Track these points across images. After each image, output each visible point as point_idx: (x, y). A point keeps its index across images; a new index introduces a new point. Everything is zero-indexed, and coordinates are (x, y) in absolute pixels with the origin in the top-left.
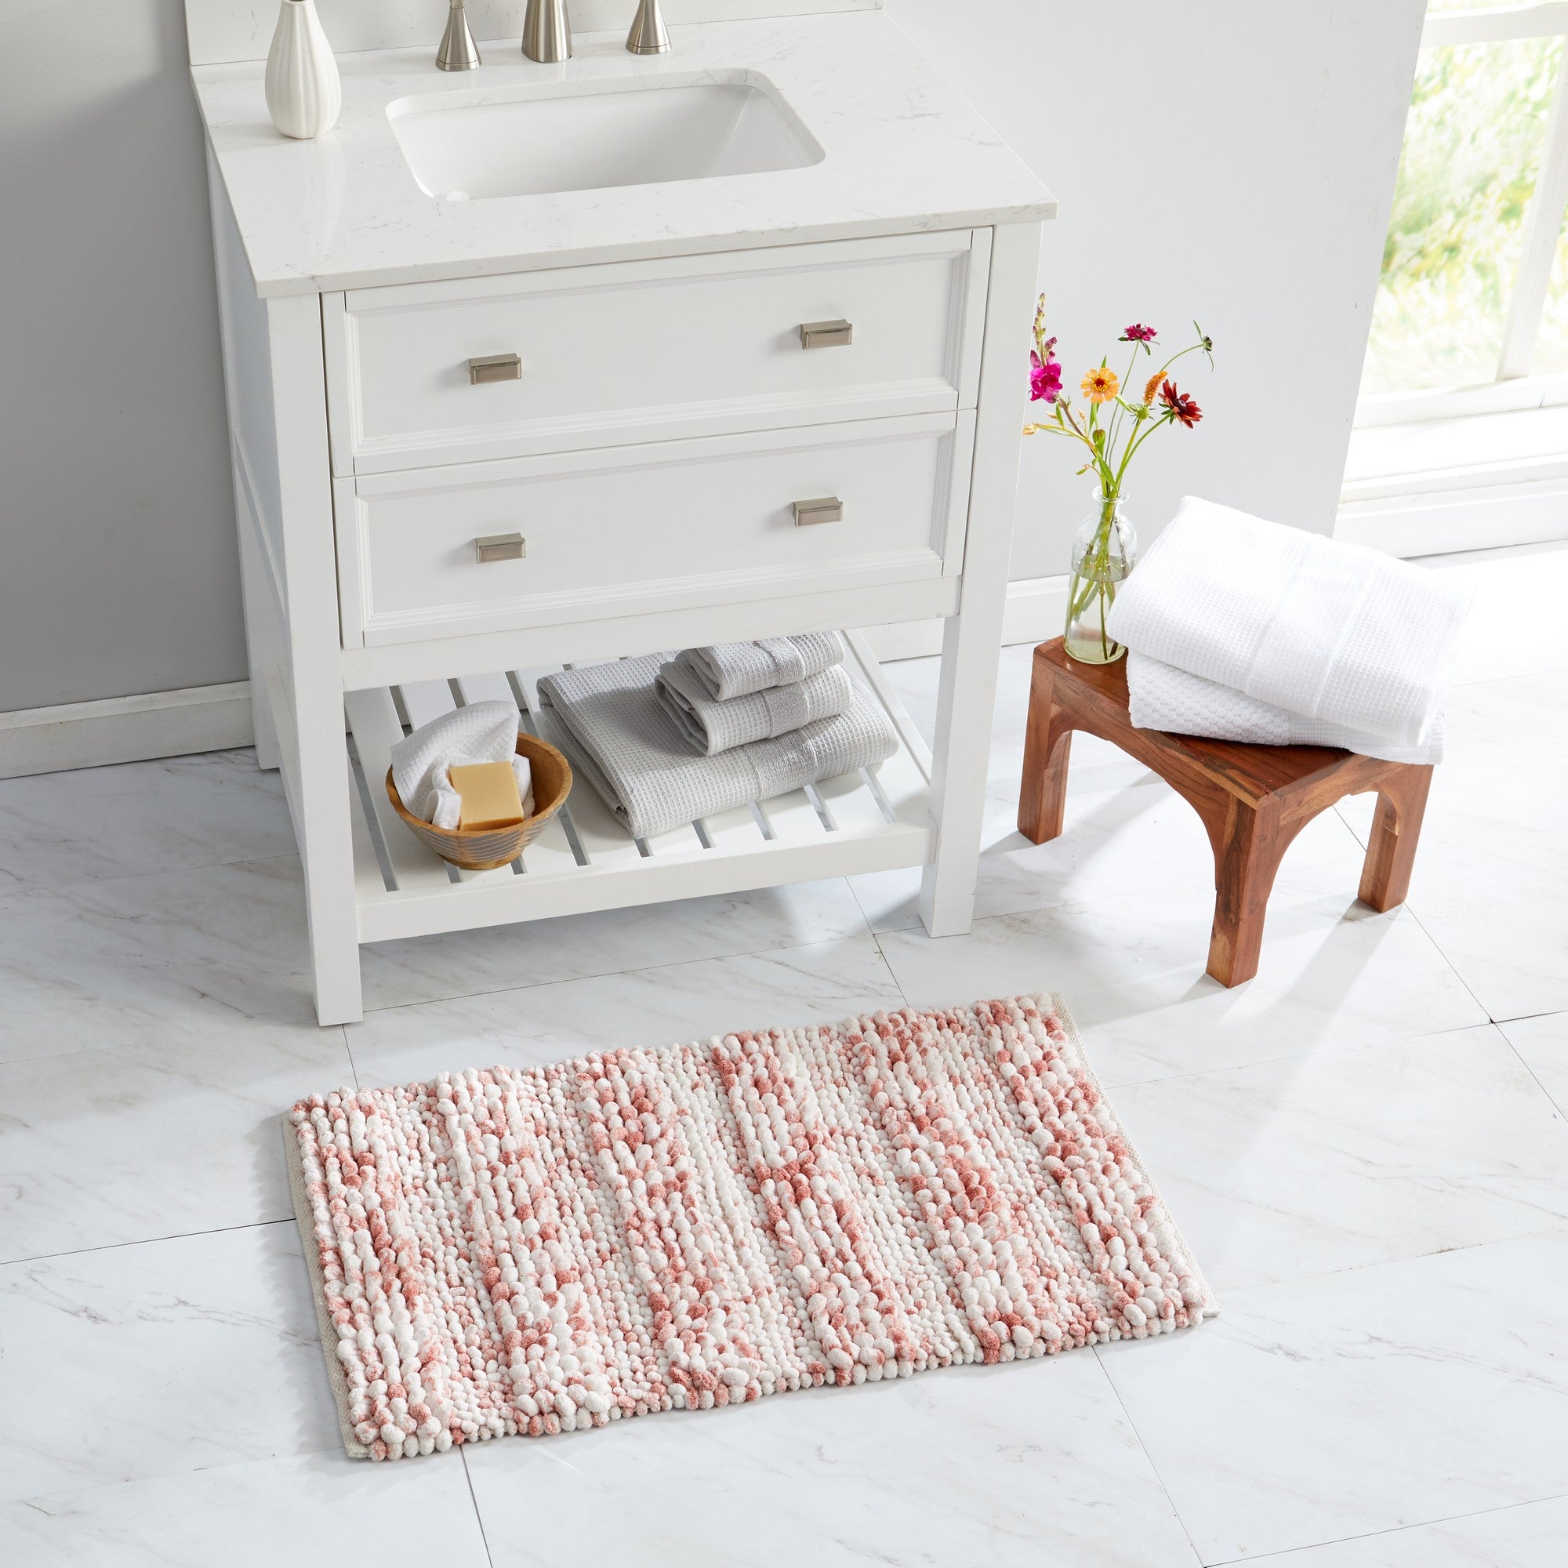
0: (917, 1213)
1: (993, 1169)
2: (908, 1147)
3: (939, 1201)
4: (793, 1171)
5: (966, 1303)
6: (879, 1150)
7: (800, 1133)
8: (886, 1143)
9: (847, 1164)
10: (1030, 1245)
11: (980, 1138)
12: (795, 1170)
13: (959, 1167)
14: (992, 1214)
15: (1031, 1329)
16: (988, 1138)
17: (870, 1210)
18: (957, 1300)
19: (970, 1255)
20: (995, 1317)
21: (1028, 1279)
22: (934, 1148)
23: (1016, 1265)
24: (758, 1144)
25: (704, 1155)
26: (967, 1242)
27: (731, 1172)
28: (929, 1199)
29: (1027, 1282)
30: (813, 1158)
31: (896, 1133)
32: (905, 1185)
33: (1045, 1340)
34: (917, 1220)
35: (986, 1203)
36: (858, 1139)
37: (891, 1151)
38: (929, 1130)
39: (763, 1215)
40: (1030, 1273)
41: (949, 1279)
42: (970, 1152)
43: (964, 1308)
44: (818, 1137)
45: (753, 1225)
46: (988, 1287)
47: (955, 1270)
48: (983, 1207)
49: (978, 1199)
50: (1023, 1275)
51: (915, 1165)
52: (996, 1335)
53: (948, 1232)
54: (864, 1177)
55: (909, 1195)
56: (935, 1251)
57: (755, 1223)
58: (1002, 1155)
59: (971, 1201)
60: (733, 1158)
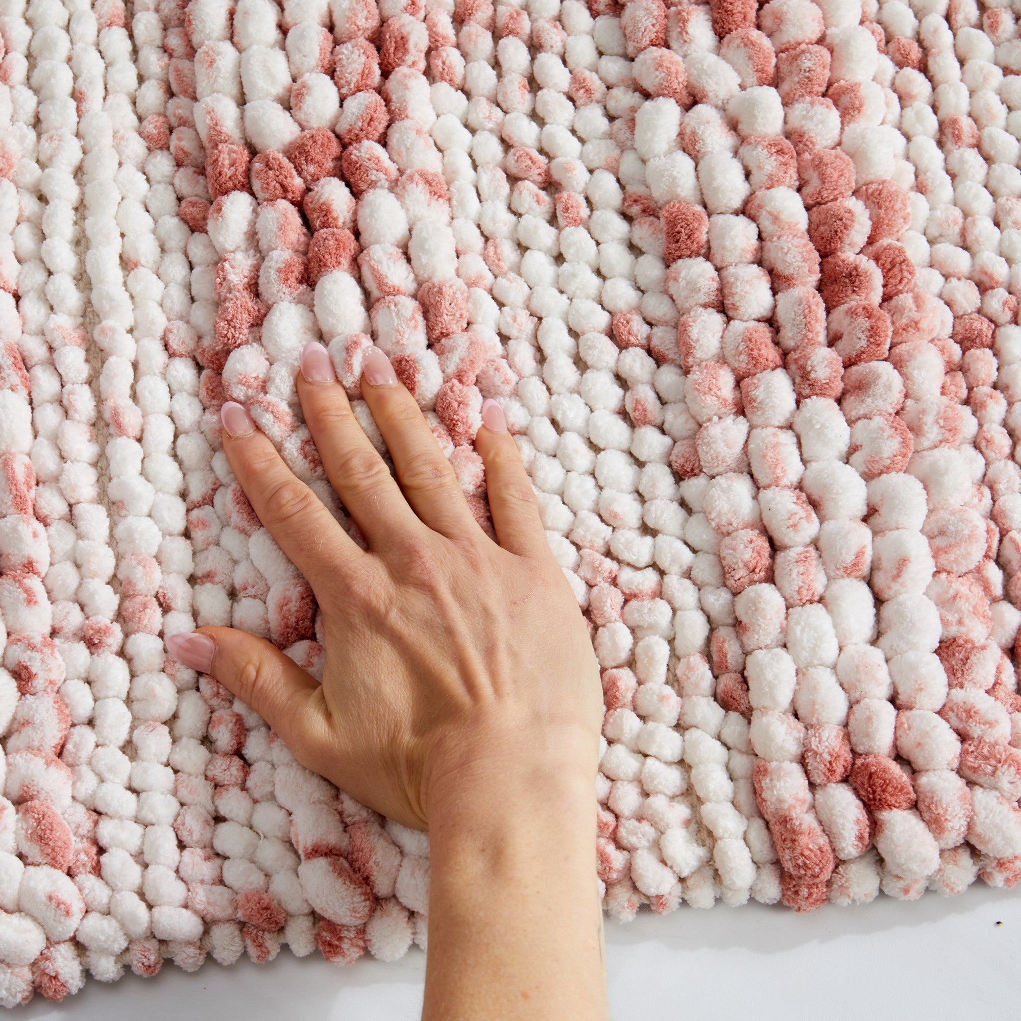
0: (662, 338)
1: (920, 188)
2: (673, 94)
3: (735, 308)
4: (312, 169)
5: (754, 698)
6: (588, 91)
7: (362, 22)
8: (613, 67)
9: (482, 136)
10: (987, 482)
11: (900, 65)
12: (320, 165)
13: (814, 183)
14: (885, 369)
15: (935, 824)
16: (923, 68)
17: (523, 315)
18: (729, 681)
19: (794, 526)
20: (831, 771)
21: (960, 622)
22: (751, 105)
23: (929, 566)
24: (227, 55)
25: (63, 81)
26: (793, 470)
27: (136, 146)
28: (703, 298)
29: (954, 630)
30: (382, 118)
31: (646, 41)
32: (643, 233)
33: (974, 852)
34: (659, 359)
35: (873, 333)
36: (534, 47)
37: (623, 99)
38: (748, 43)
39: (201, 315)
40: (969, 591)
41: (718, 600)
42: (857, 127)
43: (747, 714)
44: (411, 45)
45: (166, 346)
46: (829, 652)
47: (741, 573)
48: (864, 343)
49: (852, 313)
50: (946, 602)
51: (684, 163)
52: (823, 840)
53: (741, 426)
54: (529, 189)
55: (650, 267)
56: (693, 487)
57: (174, 344)
58: (957, 138)
59: (828, 311)
60: (152, 94)
